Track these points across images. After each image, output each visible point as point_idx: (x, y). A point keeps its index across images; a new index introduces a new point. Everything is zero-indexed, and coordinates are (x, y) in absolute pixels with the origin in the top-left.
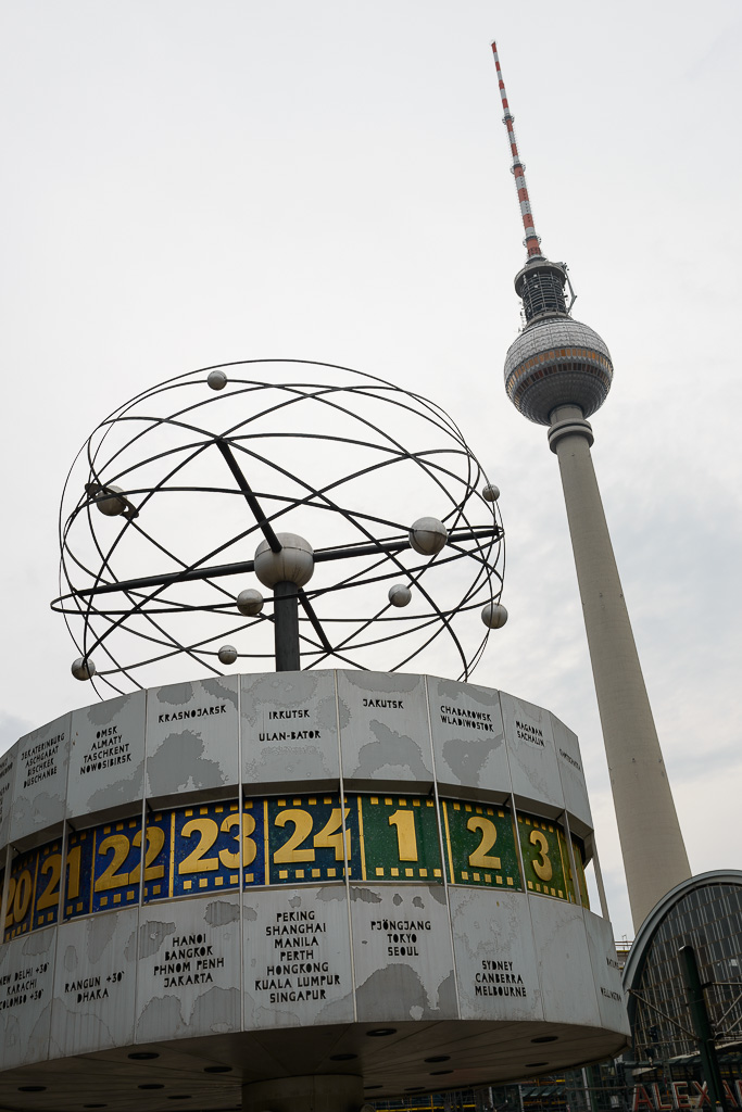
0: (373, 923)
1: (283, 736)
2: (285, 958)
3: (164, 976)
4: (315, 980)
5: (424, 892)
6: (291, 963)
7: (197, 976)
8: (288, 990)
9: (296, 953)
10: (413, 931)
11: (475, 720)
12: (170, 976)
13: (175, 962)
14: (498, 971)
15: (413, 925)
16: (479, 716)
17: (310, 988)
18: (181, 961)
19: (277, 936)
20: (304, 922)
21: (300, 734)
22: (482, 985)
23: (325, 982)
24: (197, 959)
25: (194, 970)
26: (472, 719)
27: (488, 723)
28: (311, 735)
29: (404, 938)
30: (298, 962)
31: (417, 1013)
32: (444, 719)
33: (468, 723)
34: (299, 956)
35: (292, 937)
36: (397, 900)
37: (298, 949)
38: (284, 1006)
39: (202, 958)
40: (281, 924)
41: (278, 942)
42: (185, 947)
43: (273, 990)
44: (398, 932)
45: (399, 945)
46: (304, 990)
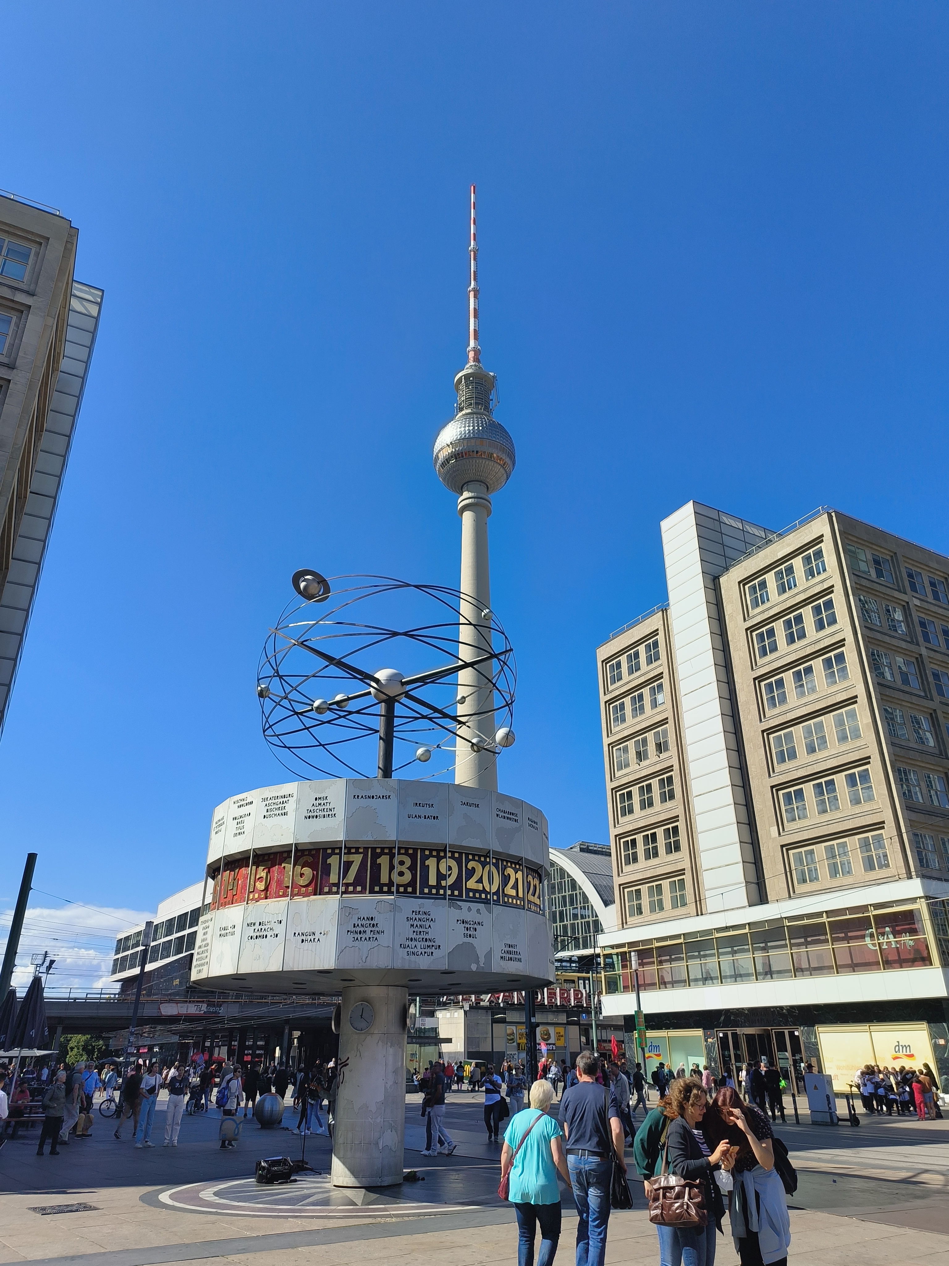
0: (458, 921)
1: (420, 817)
2: (415, 933)
3: (352, 935)
4: (429, 946)
5: (481, 906)
6: (418, 937)
7: (370, 938)
8: (415, 950)
9: (420, 932)
10: (475, 926)
11: (511, 816)
12: (356, 936)
13: (358, 929)
14: (511, 949)
15: (475, 923)
16: (513, 814)
17: (426, 950)
18: (362, 929)
19: (411, 922)
20: (425, 916)
21: (428, 817)
22: (503, 955)
23: (433, 948)
24: (371, 929)
25: (368, 935)
26: (509, 816)
27: (517, 818)
28: (434, 818)
29: (471, 928)
30: (421, 937)
31: (474, 967)
32: (497, 815)
33: (508, 818)
34: (422, 933)
35: (419, 923)
36: (469, 909)
37: (421, 930)
38: (413, 958)
39: (373, 929)
40: (414, 916)
41: (412, 925)
42: (364, 922)
43: (408, 949)
44: (469, 926)
45: (469, 932)
46: (423, 951)
